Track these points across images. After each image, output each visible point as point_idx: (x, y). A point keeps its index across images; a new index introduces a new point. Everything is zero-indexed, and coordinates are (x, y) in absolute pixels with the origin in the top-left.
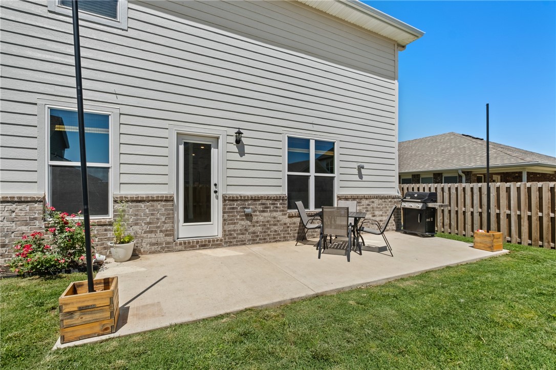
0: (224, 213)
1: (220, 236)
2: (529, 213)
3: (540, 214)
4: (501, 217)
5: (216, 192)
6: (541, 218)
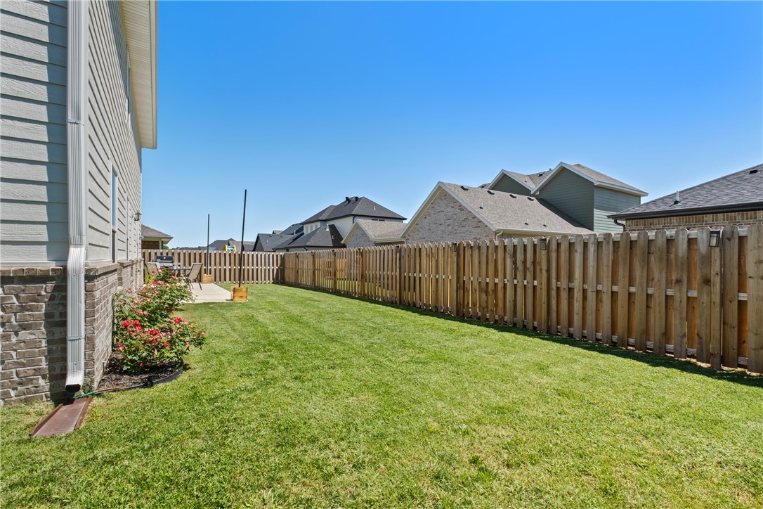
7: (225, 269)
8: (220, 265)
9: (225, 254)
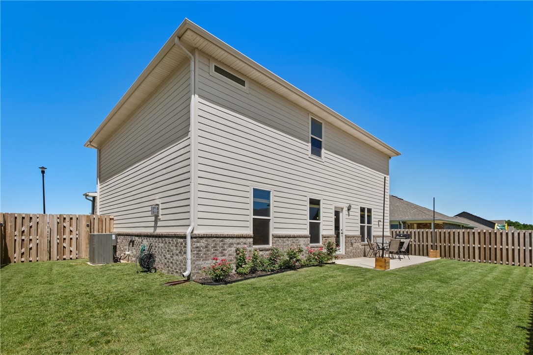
0: (346, 243)
1: (344, 253)
2: (440, 244)
3: (445, 244)
4: (429, 246)
5: (342, 233)
6: (445, 246)
7: (474, 248)
8: (469, 243)
9: (474, 233)
